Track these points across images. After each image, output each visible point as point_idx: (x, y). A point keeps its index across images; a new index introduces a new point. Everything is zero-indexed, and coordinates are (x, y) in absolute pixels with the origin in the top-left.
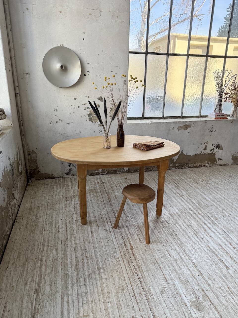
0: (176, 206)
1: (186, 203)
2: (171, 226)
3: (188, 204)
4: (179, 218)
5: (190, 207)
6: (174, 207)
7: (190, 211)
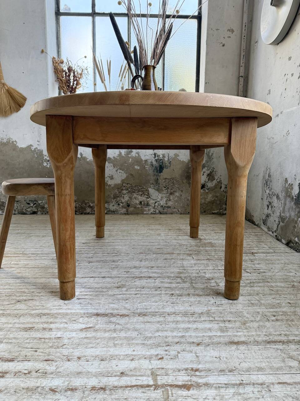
0: (86, 340)
1: (93, 382)
2: (7, 303)
3: (77, 382)
4: (17, 326)
5: (56, 382)
6: (83, 335)
7: (28, 365)
